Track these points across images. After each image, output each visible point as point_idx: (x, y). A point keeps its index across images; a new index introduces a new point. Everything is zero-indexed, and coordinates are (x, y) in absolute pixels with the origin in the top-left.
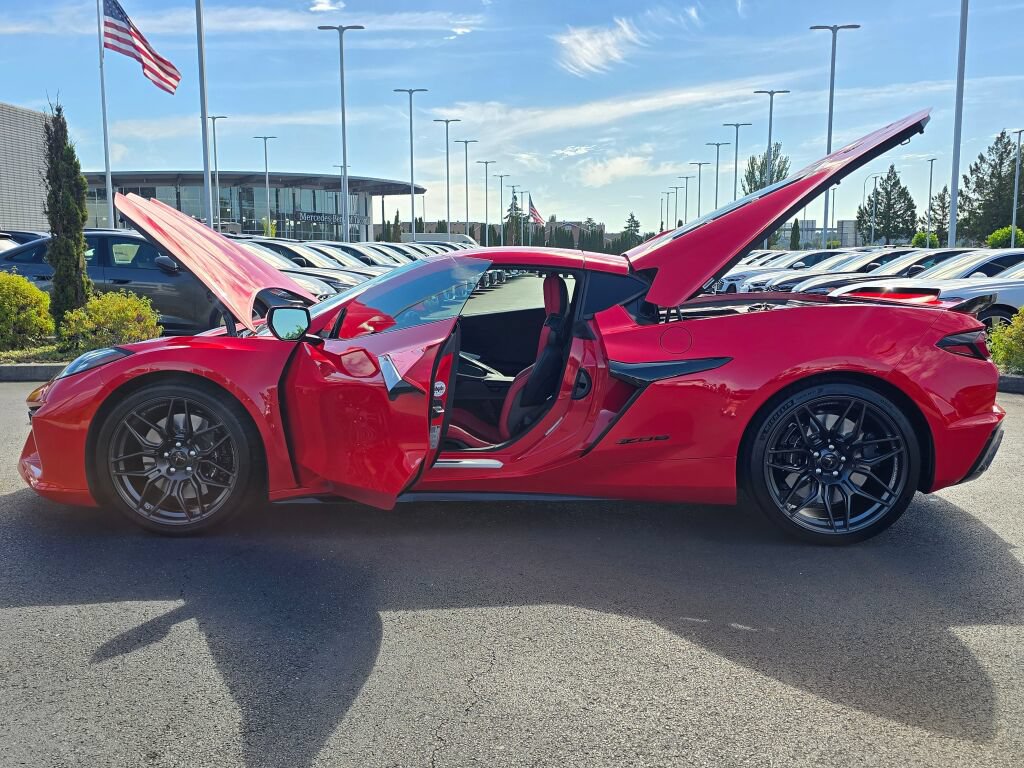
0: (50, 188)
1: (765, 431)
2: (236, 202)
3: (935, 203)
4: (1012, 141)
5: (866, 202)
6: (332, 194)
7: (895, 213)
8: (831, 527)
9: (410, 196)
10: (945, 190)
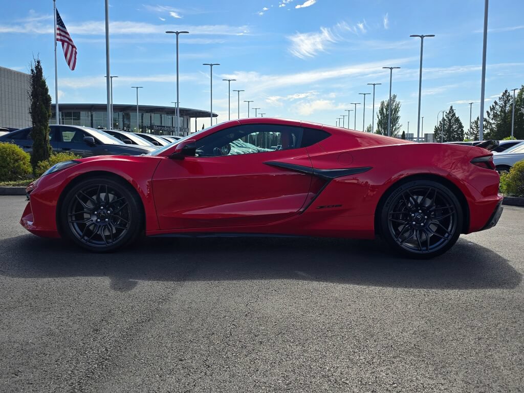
0: (33, 100)
1: (388, 203)
2: (121, 120)
3: (473, 125)
4: (511, 94)
5: (439, 124)
6: (170, 117)
7: (453, 130)
8: (421, 250)
9: (210, 118)
10: (478, 118)
